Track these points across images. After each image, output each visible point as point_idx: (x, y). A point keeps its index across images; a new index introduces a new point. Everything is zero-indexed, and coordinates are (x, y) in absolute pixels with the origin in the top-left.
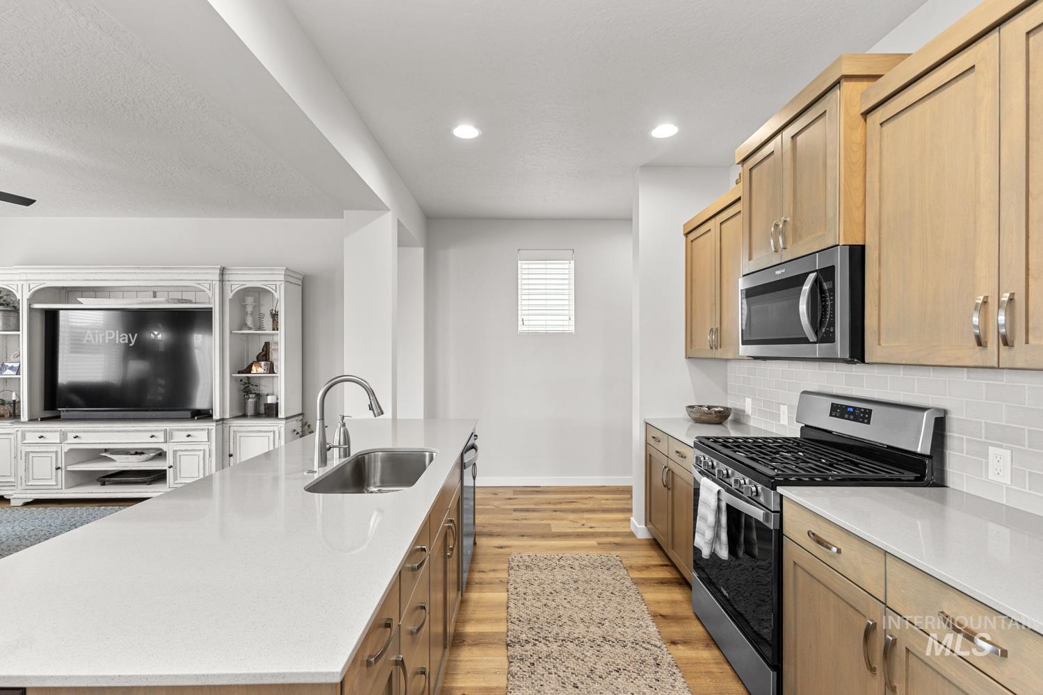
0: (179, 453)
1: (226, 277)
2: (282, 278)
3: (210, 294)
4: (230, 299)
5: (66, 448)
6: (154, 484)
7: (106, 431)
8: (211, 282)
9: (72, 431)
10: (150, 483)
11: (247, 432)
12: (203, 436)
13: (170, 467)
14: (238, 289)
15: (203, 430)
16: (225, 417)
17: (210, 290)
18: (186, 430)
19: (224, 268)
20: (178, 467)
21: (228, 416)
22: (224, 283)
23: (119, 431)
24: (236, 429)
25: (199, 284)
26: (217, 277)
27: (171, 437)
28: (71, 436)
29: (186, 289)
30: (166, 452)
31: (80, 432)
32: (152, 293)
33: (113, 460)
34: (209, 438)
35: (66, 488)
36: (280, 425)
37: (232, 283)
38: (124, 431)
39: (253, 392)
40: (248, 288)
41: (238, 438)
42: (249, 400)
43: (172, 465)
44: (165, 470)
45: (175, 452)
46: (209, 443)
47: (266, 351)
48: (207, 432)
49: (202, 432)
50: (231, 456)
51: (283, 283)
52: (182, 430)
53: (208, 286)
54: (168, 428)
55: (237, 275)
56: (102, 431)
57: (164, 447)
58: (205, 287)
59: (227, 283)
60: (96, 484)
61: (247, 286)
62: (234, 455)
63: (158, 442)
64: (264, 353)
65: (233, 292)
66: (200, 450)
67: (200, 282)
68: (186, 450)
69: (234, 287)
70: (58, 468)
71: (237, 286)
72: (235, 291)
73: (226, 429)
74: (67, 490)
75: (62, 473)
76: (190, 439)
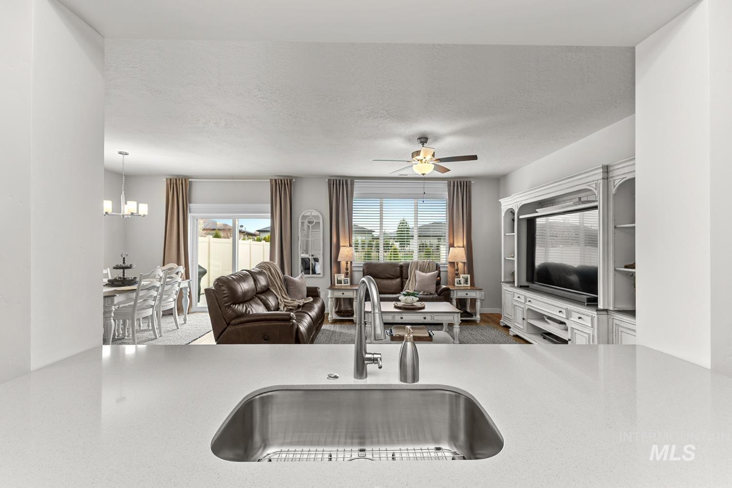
0: (575, 331)
1: (609, 174)
3: (596, 192)
4: (613, 194)
5: (527, 307)
7: (540, 301)
8: (596, 182)
9: (529, 297)
11: (626, 327)
12: (587, 321)
13: (570, 340)
14: (620, 183)
15: (589, 315)
16: (609, 308)
17: (596, 189)
19: (607, 167)
20: (574, 341)
21: (611, 308)
22: (608, 180)
24: (618, 322)
25: (589, 185)
26: (602, 176)
27: (571, 316)
28: (528, 300)
30: (568, 327)
31: (531, 298)
33: (549, 323)
34: (592, 323)
37: (615, 178)
38: (547, 303)
40: (628, 180)
41: (620, 332)
43: (571, 338)
44: (567, 341)
45: (573, 329)
46: (592, 329)
48: (591, 318)
49: (589, 318)
52: (577, 312)
53: (594, 186)
54: (568, 308)
55: (618, 170)
59: (611, 179)
61: (626, 179)
63: (564, 317)
66: (587, 333)
67: (590, 184)
68: (579, 330)
69: (616, 182)
70: (523, 319)
71: (620, 180)
72: (617, 186)
73: (611, 321)
74: (527, 335)
75: (525, 322)
76: (580, 321)
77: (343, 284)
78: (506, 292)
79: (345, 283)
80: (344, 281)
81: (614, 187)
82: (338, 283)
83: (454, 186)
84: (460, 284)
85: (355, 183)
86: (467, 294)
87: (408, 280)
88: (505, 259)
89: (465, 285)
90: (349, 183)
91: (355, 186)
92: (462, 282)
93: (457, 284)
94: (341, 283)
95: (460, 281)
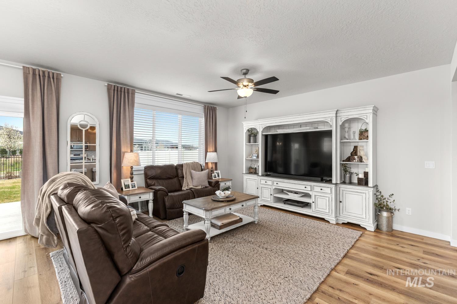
0: (317, 197)
1: (338, 115)
2: (371, 111)
3: (331, 123)
4: (340, 125)
5: (274, 187)
6: (304, 208)
7: (288, 183)
8: (331, 118)
9: (276, 181)
10: (302, 207)
11: (349, 191)
12: (328, 190)
13: (313, 202)
14: (344, 120)
15: (328, 187)
16: (337, 183)
17: (331, 121)
18: (320, 187)
19: (338, 110)
20: (317, 202)
22: (337, 117)
23: (293, 183)
24: (343, 189)
25: (325, 119)
26: (335, 115)
27: (313, 189)
28: (275, 183)
29: (319, 122)
30: (311, 195)
31: (278, 181)
32: (300, 126)
33: (288, 195)
34: (331, 192)
35: (274, 203)
36: (370, 190)
37: (341, 117)
38: (294, 184)
39: (348, 171)
40: (350, 119)
41: (344, 194)
42: (347, 175)
43: (314, 201)
44: (311, 203)
45: (315, 196)
46: (331, 194)
47: (356, 150)
48: (330, 189)
49: (328, 189)
50: (341, 202)
51: (372, 114)
52: (319, 186)
54: (312, 185)
55: (344, 113)
56: (286, 183)
57: (310, 193)
58: (328, 120)
59: (339, 117)
60: (282, 203)
61: (349, 118)
62: (342, 202)
63: (308, 190)
64: (354, 152)
65: (342, 122)
66: (327, 197)
68: (320, 196)
69: (342, 119)
70: (271, 195)
71: (344, 118)
72: (343, 121)
73: (338, 189)
74: (275, 204)
75: (272, 197)
76: (322, 191)
77: (131, 189)
78: (248, 179)
79: (132, 187)
80: (132, 186)
81: (341, 121)
82: (125, 188)
83: (208, 109)
84: (216, 177)
85: (136, 93)
86: (225, 184)
87: (185, 178)
88: (246, 159)
89: (219, 178)
90: (130, 92)
91: (136, 96)
92: (217, 176)
93: (214, 178)
94: (129, 188)
95: (215, 175)
